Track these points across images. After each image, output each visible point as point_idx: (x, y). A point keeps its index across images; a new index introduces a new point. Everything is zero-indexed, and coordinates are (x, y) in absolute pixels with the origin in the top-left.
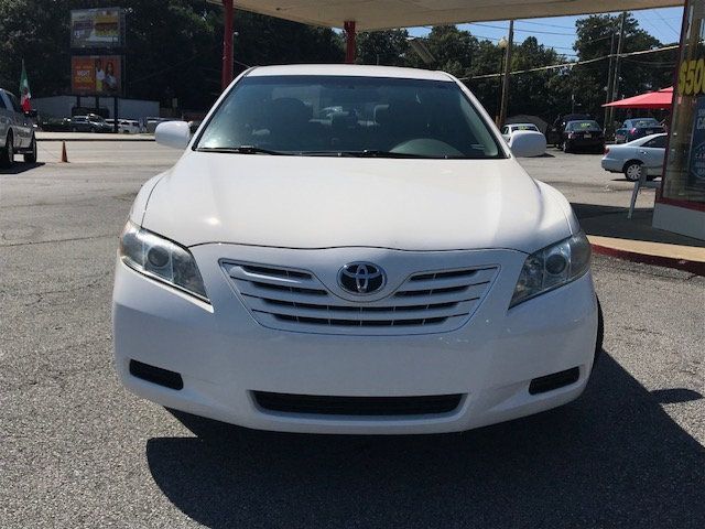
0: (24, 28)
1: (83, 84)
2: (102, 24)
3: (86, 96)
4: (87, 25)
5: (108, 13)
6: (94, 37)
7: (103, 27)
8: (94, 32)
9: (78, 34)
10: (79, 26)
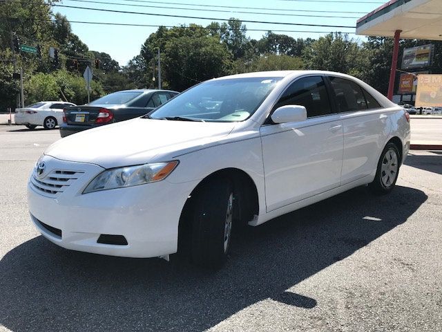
0: (382, 62)
1: (405, 88)
2: (420, 55)
3: (406, 94)
4: (411, 56)
5: (424, 48)
6: (415, 62)
7: (420, 56)
8: (415, 59)
9: (406, 61)
10: (407, 57)
